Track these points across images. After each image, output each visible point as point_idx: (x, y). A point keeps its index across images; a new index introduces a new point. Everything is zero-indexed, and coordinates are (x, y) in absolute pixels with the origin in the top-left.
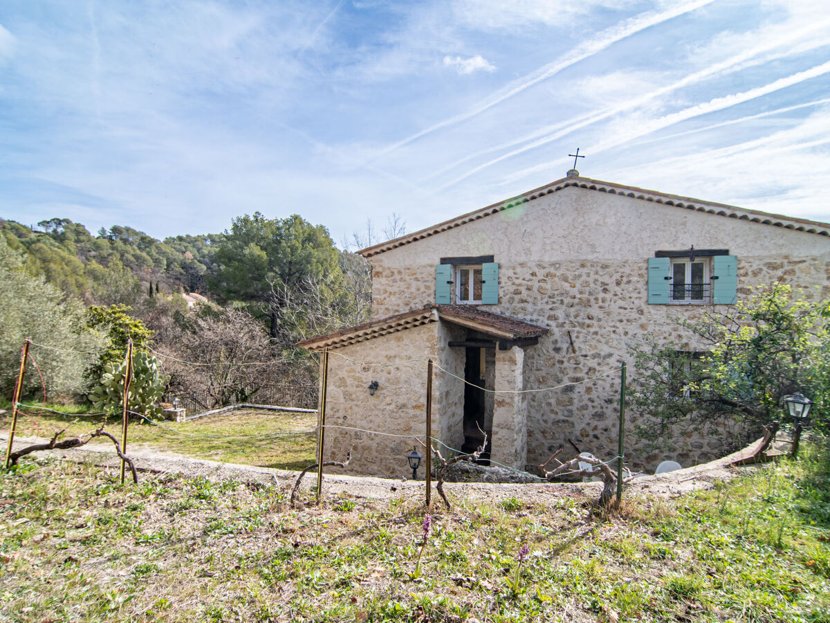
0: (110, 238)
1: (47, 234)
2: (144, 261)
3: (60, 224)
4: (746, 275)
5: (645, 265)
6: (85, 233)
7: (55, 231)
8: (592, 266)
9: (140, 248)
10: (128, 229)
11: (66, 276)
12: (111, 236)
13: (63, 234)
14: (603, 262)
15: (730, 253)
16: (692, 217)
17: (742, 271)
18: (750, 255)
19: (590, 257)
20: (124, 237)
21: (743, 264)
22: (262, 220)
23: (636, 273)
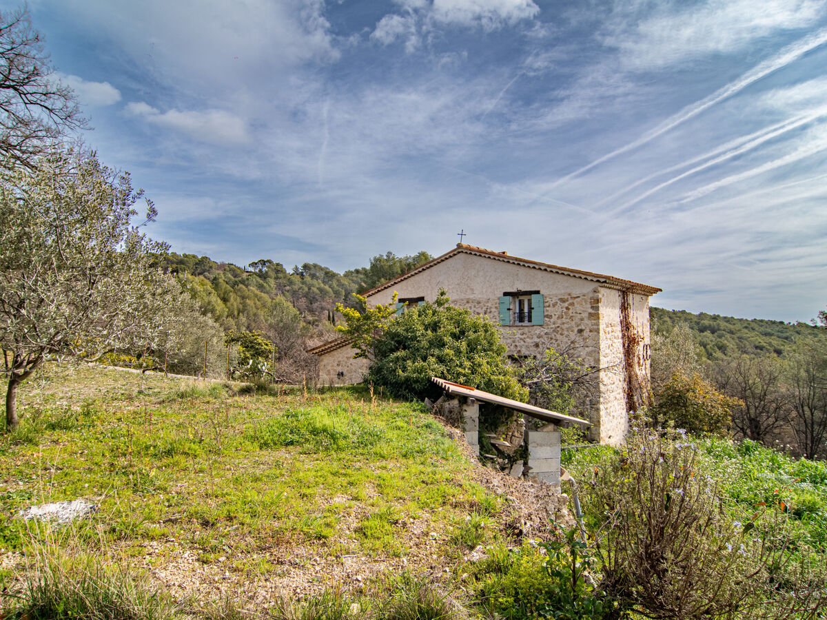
0: (302, 274)
1: (255, 273)
2: (327, 292)
3: (264, 264)
4: (549, 306)
5: (498, 301)
6: (283, 271)
7: (260, 271)
8: (473, 302)
9: (324, 282)
10: (315, 266)
11: (257, 309)
12: (302, 272)
13: (266, 272)
14: (478, 299)
15: (541, 293)
16: (522, 271)
17: (547, 304)
18: (551, 293)
19: (472, 297)
20: (312, 272)
21: (548, 299)
22: (393, 259)
23: (494, 306)
